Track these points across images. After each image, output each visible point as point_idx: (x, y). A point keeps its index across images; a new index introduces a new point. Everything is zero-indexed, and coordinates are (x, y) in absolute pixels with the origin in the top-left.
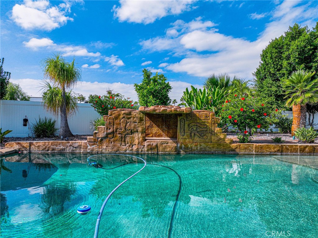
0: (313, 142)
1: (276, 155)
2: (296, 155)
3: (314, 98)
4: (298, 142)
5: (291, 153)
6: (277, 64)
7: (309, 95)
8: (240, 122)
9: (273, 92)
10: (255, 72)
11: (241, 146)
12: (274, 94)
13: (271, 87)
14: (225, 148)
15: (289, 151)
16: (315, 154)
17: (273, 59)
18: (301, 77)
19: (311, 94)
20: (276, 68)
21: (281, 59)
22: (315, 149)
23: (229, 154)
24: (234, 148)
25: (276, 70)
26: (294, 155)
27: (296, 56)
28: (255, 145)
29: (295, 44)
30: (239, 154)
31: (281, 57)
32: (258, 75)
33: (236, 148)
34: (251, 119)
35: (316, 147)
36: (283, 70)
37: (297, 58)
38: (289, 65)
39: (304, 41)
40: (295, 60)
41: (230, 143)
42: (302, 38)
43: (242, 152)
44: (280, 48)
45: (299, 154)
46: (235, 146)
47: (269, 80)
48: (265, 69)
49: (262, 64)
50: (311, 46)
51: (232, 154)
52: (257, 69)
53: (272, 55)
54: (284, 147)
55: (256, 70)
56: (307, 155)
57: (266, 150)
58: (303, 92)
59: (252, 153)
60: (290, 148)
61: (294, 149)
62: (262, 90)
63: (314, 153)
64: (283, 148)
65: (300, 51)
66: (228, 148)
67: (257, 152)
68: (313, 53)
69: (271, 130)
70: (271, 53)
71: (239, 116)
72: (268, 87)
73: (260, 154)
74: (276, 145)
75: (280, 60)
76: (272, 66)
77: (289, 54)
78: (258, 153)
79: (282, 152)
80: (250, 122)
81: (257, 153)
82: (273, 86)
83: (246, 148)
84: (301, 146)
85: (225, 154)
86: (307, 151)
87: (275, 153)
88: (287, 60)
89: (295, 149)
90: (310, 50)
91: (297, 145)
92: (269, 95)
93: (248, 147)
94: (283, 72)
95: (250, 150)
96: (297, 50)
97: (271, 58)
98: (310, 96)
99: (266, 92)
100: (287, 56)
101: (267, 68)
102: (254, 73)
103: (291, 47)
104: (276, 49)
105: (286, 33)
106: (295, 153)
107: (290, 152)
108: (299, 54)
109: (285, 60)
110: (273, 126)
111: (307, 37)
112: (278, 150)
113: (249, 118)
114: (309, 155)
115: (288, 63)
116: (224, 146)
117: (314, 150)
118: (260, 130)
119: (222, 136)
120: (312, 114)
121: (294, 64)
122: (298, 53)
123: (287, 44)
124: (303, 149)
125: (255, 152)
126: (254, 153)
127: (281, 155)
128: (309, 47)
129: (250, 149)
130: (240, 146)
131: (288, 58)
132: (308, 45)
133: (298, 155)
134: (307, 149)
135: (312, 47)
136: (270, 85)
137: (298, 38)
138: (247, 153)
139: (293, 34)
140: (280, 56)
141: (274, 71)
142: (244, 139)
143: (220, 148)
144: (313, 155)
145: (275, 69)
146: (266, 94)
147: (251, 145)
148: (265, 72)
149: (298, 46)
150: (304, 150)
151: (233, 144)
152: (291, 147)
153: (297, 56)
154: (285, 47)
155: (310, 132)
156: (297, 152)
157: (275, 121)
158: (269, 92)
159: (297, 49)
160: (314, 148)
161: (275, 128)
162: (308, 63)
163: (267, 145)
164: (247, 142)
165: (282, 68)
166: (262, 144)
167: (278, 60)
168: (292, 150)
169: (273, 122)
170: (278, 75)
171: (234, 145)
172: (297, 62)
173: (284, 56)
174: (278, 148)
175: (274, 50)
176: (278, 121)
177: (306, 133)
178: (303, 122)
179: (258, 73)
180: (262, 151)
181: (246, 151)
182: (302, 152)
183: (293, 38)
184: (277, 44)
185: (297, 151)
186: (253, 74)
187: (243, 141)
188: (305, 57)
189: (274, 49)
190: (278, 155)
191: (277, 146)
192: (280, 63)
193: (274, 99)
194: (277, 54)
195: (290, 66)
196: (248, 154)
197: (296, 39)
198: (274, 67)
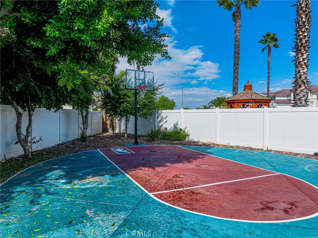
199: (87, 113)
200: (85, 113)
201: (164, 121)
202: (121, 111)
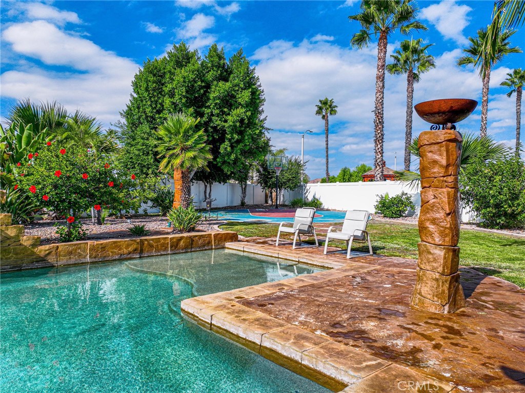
0: (193, 230)
1: (131, 259)
2: (164, 255)
3: (198, 160)
4: (173, 231)
5: (156, 253)
6: (156, 101)
7: (191, 154)
8: (57, 200)
9: (151, 148)
10: (125, 111)
11: (60, 249)
12: (152, 150)
13: (148, 139)
14: (19, 256)
15: (153, 249)
16: (193, 250)
17: (149, 91)
18: (180, 124)
19: (193, 153)
20: (155, 108)
21: (161, 94)
22: (194, 241)
23: (31, 269)
24: (42, 254)
25: (155, 111)
26: (161, 255)
27: (182, 93)
28: (90, 245)
29: (181, 74)
30: (54, 266)
31: (161, 91)
32: (129, 116)
33: (49, 254)
34: (83, 193)
35: (194, 239)
36: (164, 112)
37: (184, 97)
38: (173, 106)
39: (193, 72)
40: (181, 99)
41: (34, 245)
42: (190, 67)
43: (63, 261)
44: (161, 76)
45: (169, 252)
46: (46, 251)
47: (146, 127)
48: (138, 108)
49: (134, 98)
50: (202, 81)
51: (38, 268)
52: (128, 106)
53: (148, 85)
54: (146, 242)
55: (126, 108)
56: (182, 253)
57: (112, 252)
58: (185, 149)
59: (84, 260)
60: (155, 244)
61: (161, 244)
62: (133, 143)
63: (191, 248)
64: (143, 244)
65: (188, 86)
66: (28, 255)
67: (95, 258)
68: (206, 92)
69: (145, 211)
70: (147, 81)
71: (56, 187)
72: (143, 138)
73: (100, 261)
74: (132, 240)
75: (160, 96)
76: (149, 103)
77: (173, 88)
78: (97, 260)
79: (142, 251)
80: (80, 198)
81: (94, 260)
82: (150, 138)
83: (70, 253)
84: (173, 238)
85: (21, 270)
86: (182, 245)
87: (129, 256)
88: (171, 98)
89: (163, 245)
90: (201, 87)
91: (166, 238)
92: (145, 152)
93: (76, 250)
94: (165, 116)
95: (80, 255)
96: (185, 84)
97: (147, 90)
98: (193, 156)
99: (139, 147)
100: (170, 90)
101: (143, 106)
102: (123, 112)
103: (176, 78)
104: (154, 75)
105: (169, 53)
106: (164, 251)
107: (155, 251)
108: (187, 92)
109: (167, 96)
110: (148, 205)
111: (196, 67)
112: (135, 250)
113: (78, 191)
114: (184, 252)
115: (172, 102)
116: (17, 254)
117: (192, 244)
118: (126, 213)
119: (12, 232)
120: (208, 185)
121: (180, 106)
122: (186, 89)
123: (170, 72)
124: (175, 244)
125: (90, 257)
126: (88, 259)
127: (140, 257)
128: (199, 83)
129: (79, 253)
130: (57, 249)
131: (172, 95)
132: (198, 79)
133: (169, 254)
134: (182, 243)
135: (203, 84)
136: (146, 136)
137: (186, 66)
138: (72, 261)
139: (179, 58)
140: (160, 89)
141: (152, 112)
142: (69, 234)
143: (6, 259)
144: (191, 252)
145: (153, 109)
146: (139, 150)
147: (83, 245)
148: (139, 112)
149: (184, 78)
150: (177, 245)
151: (40, 248)
152: (157, 243)
153: (184, 94)
154: (168, 76)
155: (189, 214)
156: (166, 249)
157: (150, 196)
158: (145, 147)
159: (184, 82)
160: (192, 239)
161: (151, 207)
162: (199, 107)
163: (115, 242)
164: (77, 240)
165: (163, 109)
166: (105, 241)
167: (158, 95)
168: (158, 247)
169: (148, 199)
170: (158, 120)
171: (42, 250)
172: (184, 103)
173: (166, 90)
174: (135, 246)
175: (151, 78)
176: (155, 195)
177: (183, 215)
178: (185, 198)
179: (128, 114)
180: (105, 255)
181: (70, 258)
182: (174, 248)
183: (179, 64)
184: (156, 68)
185: (167, 247)
186: (121, 114)
187: (67, 238)
188: (196, 97)
189: (152, 75)
190: (134, 258)
191: (133, 242)
192: (160, 101)
193: (152, 160)
194: (155, 84)
195: (175, 107)
196: (75, 264)
197: (182, 66)
198: (152, 106)
199: (246, 185)
200: (244, 186)
201: (309, 191)
202: (270, 184)
